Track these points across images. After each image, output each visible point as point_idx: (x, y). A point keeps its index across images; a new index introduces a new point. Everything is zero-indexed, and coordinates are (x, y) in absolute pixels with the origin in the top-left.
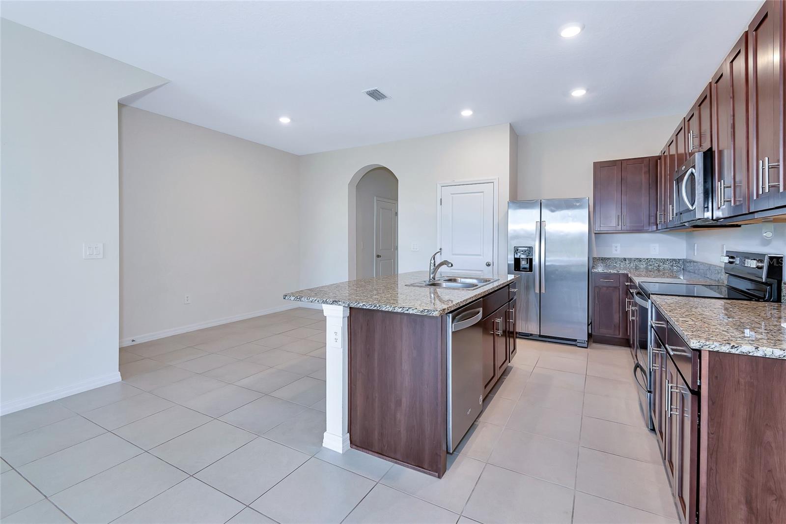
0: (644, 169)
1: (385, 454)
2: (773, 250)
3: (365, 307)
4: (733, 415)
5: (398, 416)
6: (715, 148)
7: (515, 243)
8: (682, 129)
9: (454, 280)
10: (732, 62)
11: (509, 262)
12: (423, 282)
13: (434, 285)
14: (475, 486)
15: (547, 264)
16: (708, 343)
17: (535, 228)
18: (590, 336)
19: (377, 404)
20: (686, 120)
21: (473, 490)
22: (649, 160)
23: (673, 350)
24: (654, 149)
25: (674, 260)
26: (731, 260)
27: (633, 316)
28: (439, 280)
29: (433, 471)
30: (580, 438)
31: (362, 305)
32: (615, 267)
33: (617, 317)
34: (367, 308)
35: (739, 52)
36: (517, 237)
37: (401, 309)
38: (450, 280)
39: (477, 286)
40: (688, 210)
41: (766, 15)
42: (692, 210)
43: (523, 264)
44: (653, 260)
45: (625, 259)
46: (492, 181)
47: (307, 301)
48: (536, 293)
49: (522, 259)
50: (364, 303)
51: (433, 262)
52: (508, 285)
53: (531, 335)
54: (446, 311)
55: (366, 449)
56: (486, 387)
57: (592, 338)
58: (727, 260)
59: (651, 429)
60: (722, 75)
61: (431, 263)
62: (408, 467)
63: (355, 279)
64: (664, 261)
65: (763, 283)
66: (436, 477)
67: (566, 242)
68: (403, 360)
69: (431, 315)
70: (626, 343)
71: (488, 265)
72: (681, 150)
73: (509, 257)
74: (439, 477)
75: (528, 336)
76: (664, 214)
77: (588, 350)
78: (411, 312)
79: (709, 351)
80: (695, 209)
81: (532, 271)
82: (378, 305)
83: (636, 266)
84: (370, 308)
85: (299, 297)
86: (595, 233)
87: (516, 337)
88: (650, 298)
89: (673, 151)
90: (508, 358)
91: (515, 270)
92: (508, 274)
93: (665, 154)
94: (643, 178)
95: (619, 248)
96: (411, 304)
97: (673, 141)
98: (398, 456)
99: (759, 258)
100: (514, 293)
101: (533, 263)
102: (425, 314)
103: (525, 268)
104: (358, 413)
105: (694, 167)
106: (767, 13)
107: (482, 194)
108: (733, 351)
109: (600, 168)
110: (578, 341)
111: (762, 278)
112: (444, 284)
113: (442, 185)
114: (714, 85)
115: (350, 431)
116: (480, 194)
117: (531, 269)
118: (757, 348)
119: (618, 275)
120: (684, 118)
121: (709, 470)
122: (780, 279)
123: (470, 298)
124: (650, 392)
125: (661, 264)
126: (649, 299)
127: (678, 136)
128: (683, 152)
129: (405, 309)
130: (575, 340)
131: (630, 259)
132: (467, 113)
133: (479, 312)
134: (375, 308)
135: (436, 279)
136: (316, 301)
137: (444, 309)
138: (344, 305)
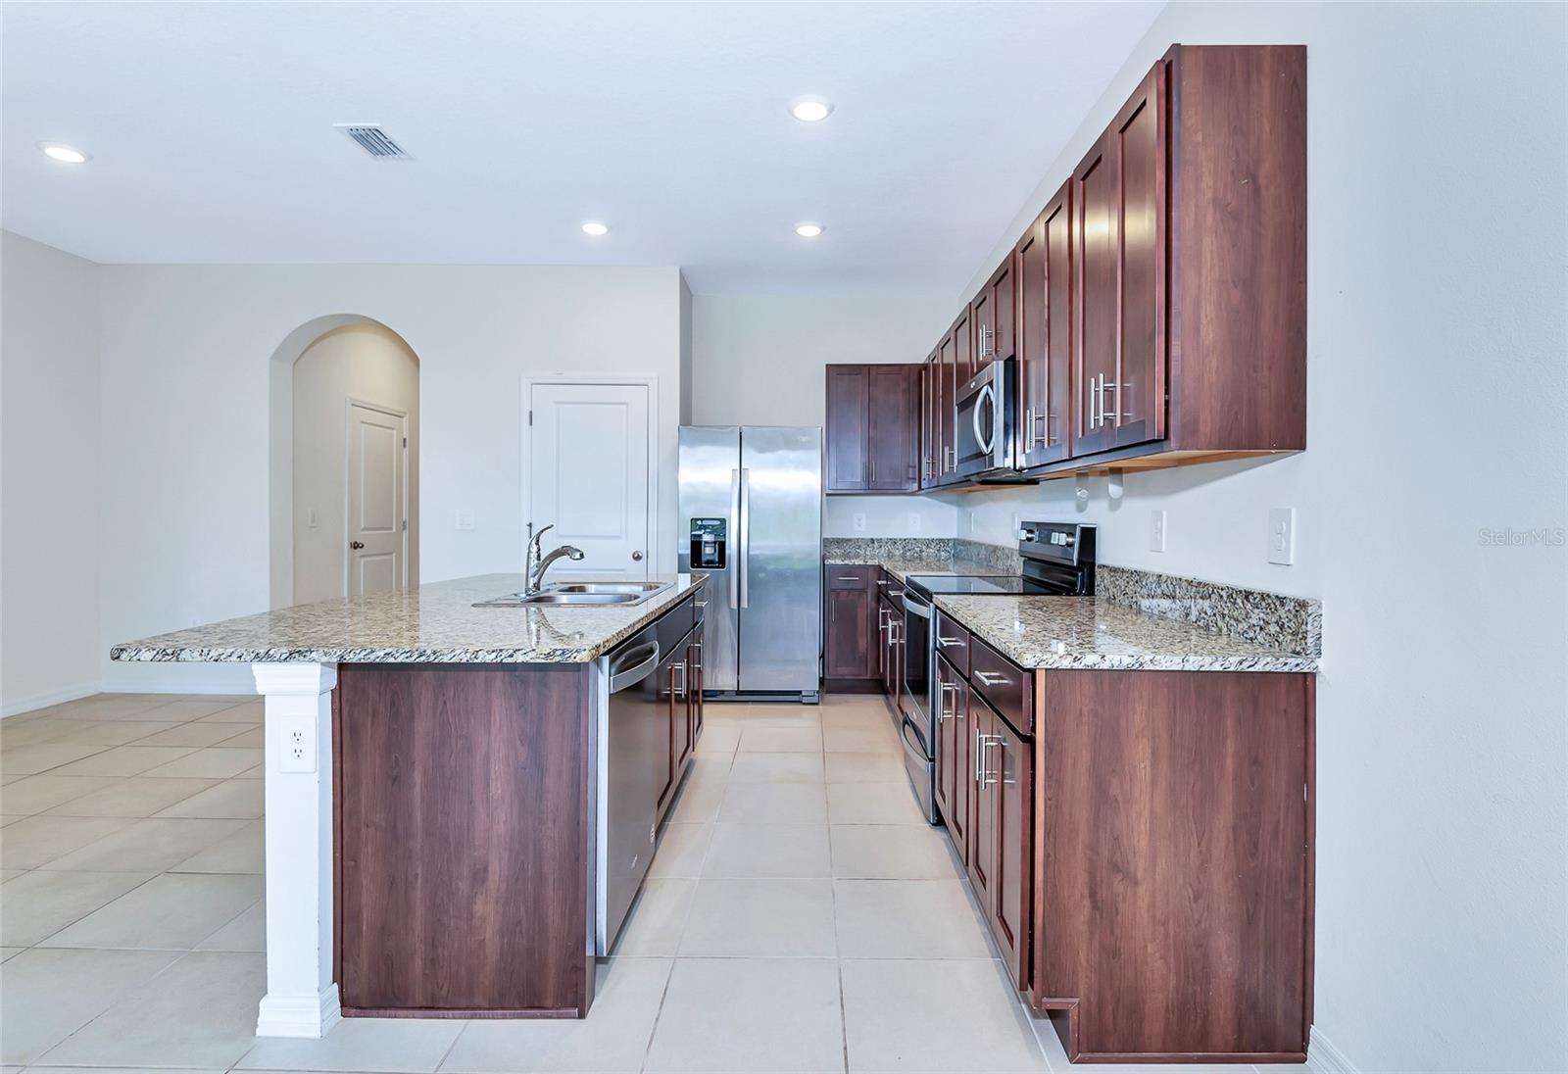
0: (903, 385)
1: (441, 1005)
2: (1083, 520)
3: (391, 660)
4: (1074, 765)
5: (479, 907)
6: (1020, 358)
7: (691, 512)
8: (965, 320)
9: (582, 589)
10: (1048, 222)
11: (680, 552)
12: (513, 597)
13: (539, 600)
14: (661, 1008)
15: (751, 553)
16: (1045, 657)
17: (730, 482)
18: (822, 681)
19: (418, 895)
20: (973, 308)
21: (657, 1020)
22: (910, 369)
23: (988, 678)
24: (917, 352)
25: (941, 540)
26: (1030, 536)
27: (894, 637)
28: (548, 590)
29: (566, 1007)
30: (832, 866)
31: (382, 654)
32: (858, 556)
33: (864, 643)
34: (399, 660)
35: (1060, 208)
36: (693, 499)
37: (494, 655)
38: (571, 590)
39: (636, 597)
40: (981, 455)
41: (1099, 160)
42: (986, 455)
43: (708, 551)
44: (914, 542)
45: (872, 541)
46: (644, 382)
47: (199, 659)
48: (731, 610)
49: (706, 542)
50: (388, 650)
51: (534, 549)
52: (693, 594)
53: (722, 692)
54: (602, 650)
55: (390, 1007)
56: (659, 803)
57: (829, 686)
58: (1024, 535)
59: (933, 824)
60: (1032, 240)
61: (529, 552)
62: (504, 1017)
63: (291, 605)
64: (928, 542)
65: (1073, 568)
66: (574, 1018)
67: (784, 512)
68: (493, 776)
69: (570, 661)
70: (878, 686)
71: (637, 558)
72: (964, 358)
73: (681, 541)
74: (582, 1016)
75: (714, 696)
76: (933, 463)
77: (820, 707)
78: (519, 658)
79: (1046, 669)
80: (992, 452)
81: (724, 567)
82: (429, 652)
83: (889, 552)
84: (407, 661)
85: (169, 651)
86: (828, 495)
87: (704, 701)
88: (934, 600)
89: (949, 357)
90: (690, 743)
91: (693, 566)
92: (679, 572)
93: (935, 361)
94: (899, 399)
95: (863, 522)
96: (515, 643)
97: (949, 340)
98: (478, 1000)
99: (1069, 529)
100: (701, 608)
101: (727, 552)
102: (557, 659)
103: (709, 562)
104: (364, 928)
105: (991, 384)
106: (1100, 156)
107: (625, 406)
108: (1077, 665)
109: (837, 373)
110: (803, 694)
111: (1073, 560)
112: (564, 598)
113: (534, 381)
114: (1019, 251)
115: (339, 976)
116: (621, 406)
117: (722, 560)
118: (1103, 657)
119: (865, 567)
120: (970, 303)
121: (1047, 856)
122: (1092, 560)
123: (639, 621)
124: (930, 760)
125: (924, 547)
126: (931, 602)
127: (959, 331)
128: (968, 361)
129: (504, 654)
130: (800, 692)
131: (880, 540)
132: (595, 229)
133: (651, 651)
134: (422, 659)
135: (541, 589)
136: (234, 658)
137: (598, 647)
138: (325, 659)
